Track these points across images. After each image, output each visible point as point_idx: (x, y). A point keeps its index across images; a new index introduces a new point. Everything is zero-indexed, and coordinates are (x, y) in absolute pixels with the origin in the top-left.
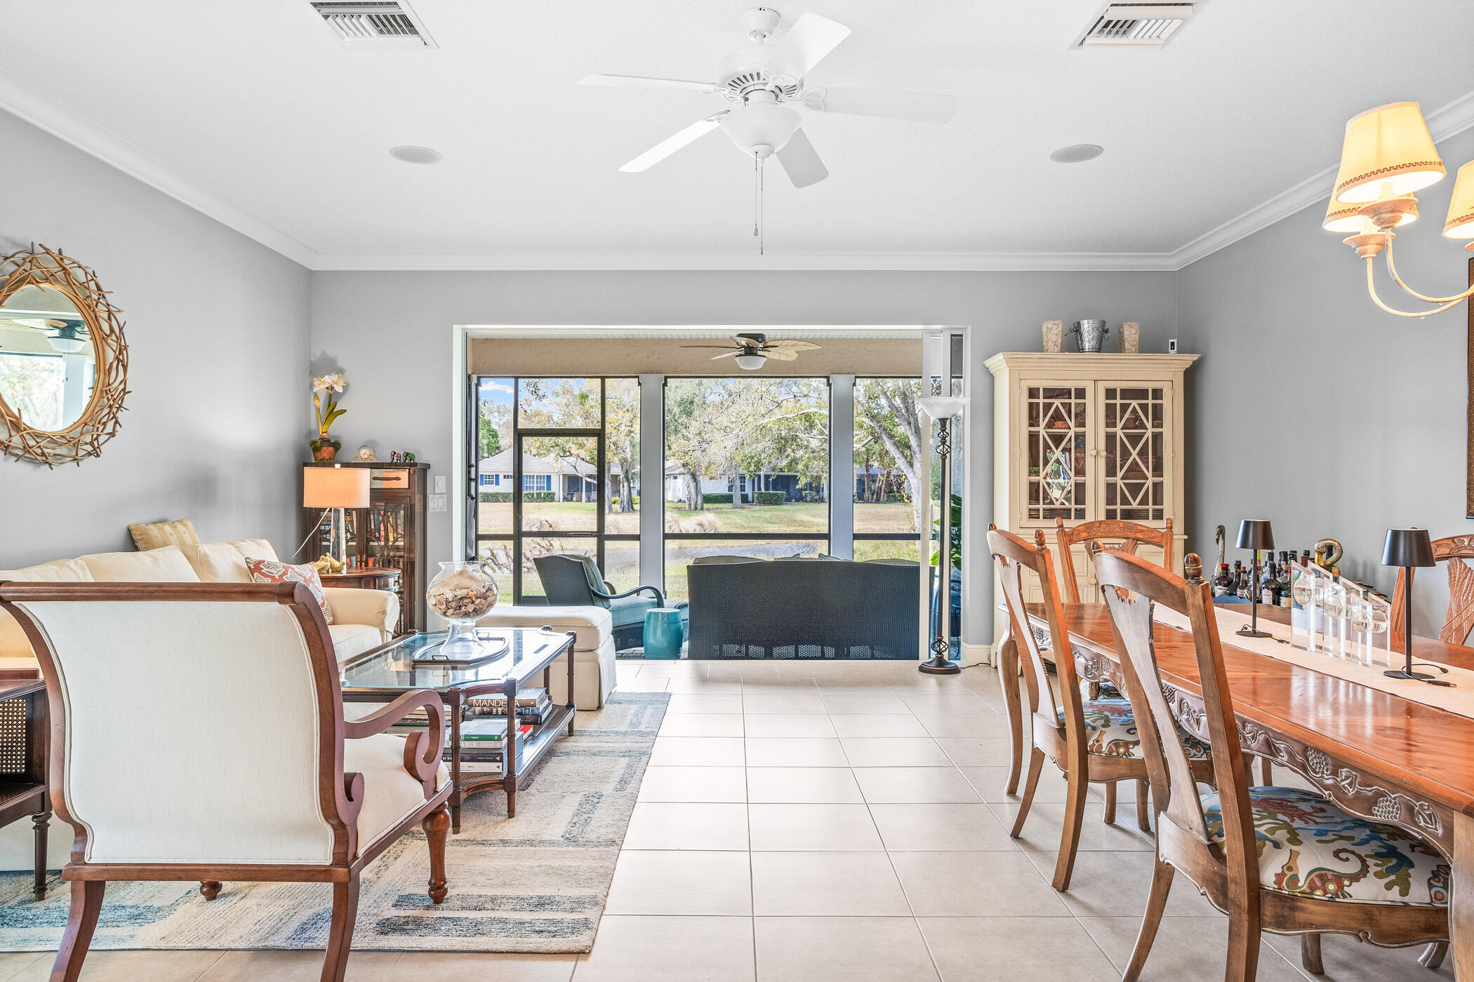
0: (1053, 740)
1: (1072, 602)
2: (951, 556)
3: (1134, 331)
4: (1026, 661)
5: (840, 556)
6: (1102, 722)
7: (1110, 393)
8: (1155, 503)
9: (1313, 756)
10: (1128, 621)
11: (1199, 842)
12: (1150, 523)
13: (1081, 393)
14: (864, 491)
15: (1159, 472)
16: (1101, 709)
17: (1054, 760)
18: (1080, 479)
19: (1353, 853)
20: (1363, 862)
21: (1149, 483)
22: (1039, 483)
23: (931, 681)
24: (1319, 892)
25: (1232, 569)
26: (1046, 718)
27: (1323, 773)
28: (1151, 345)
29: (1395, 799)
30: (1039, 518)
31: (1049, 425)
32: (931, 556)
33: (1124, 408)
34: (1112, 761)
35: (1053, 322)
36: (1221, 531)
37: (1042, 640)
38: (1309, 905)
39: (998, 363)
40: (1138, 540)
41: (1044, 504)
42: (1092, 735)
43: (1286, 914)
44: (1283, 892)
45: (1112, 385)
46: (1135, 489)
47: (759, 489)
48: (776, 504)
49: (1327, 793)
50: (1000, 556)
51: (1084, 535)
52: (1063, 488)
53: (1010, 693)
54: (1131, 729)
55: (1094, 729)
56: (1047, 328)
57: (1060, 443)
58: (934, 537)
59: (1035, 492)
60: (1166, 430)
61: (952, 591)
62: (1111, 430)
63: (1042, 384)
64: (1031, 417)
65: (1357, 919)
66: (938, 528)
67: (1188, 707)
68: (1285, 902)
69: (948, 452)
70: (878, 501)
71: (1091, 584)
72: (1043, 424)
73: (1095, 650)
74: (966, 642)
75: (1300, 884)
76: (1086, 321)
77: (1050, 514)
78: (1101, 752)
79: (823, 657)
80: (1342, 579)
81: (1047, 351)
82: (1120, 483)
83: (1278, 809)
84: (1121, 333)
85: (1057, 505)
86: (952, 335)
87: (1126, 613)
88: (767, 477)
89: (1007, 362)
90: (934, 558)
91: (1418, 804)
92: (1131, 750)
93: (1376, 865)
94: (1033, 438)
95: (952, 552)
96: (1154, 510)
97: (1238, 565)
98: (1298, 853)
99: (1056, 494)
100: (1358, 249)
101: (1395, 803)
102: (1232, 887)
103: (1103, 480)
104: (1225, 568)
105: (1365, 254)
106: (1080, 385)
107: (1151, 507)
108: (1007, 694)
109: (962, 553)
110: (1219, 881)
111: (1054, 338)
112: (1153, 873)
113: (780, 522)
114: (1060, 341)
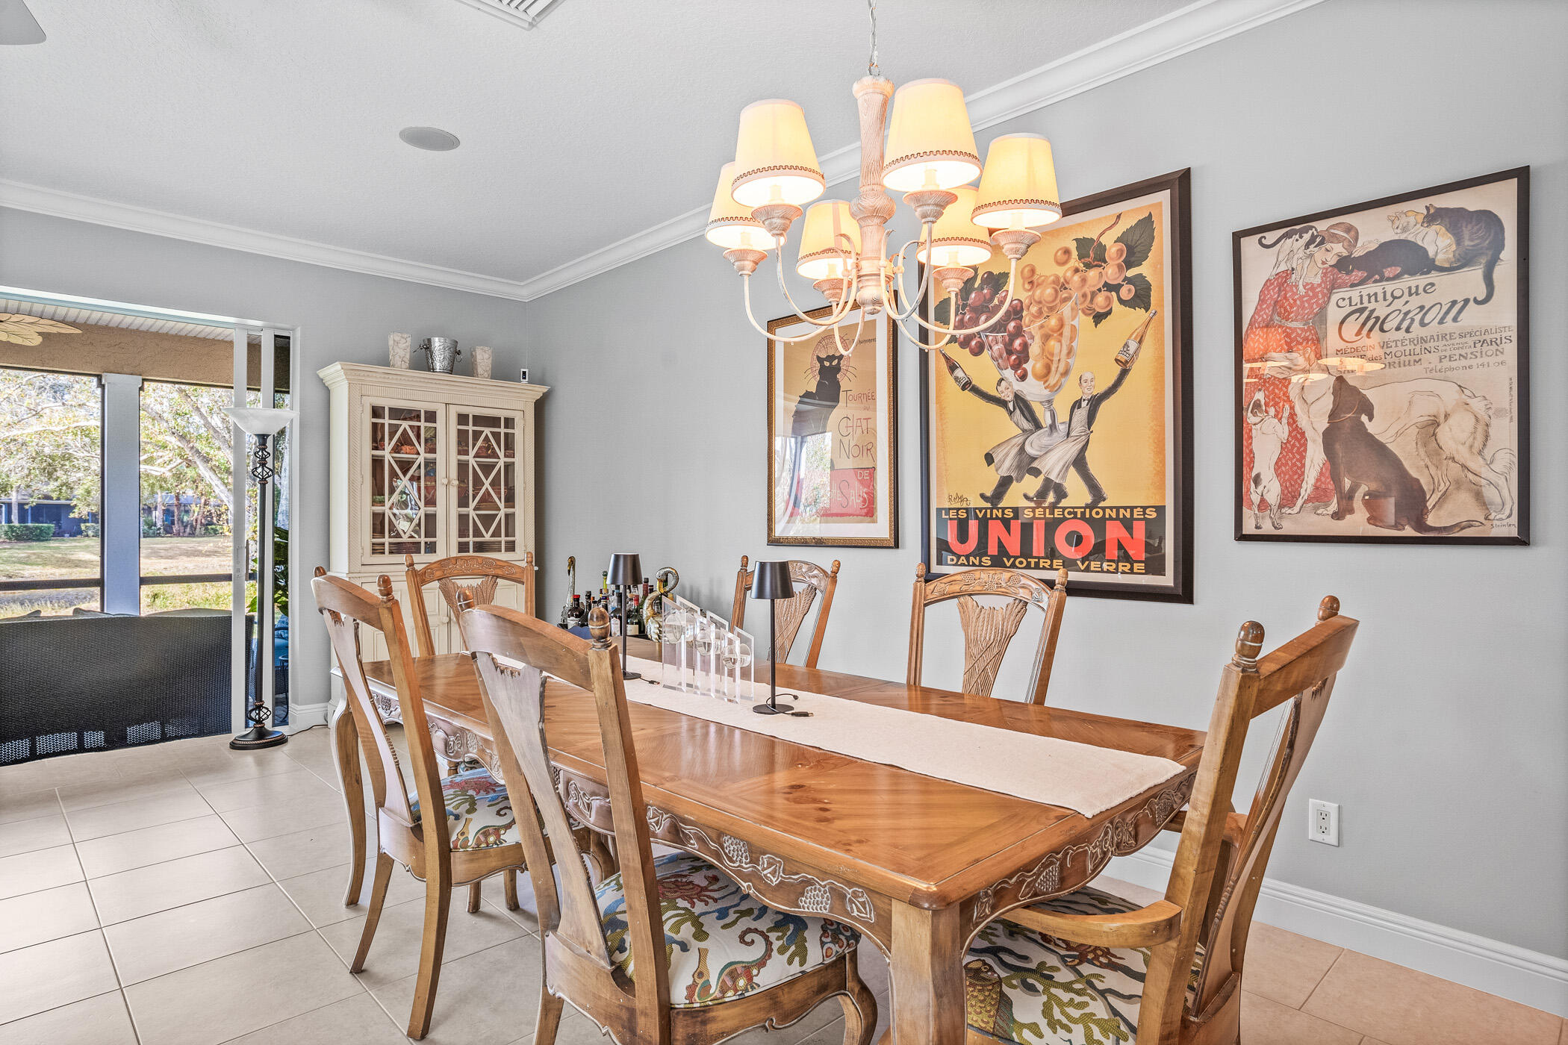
0: (406, 842)
1: (425, 654)
2: (275, 600)
3: (486, 356)
4: (369, 741)
5: (117, 609)
6: (466, 806)
7: (462, 419)
8: (507, 535)
9: (730, 842)
10: (510, 699)
11: (600, 970)
12: (503, 556)
13: (431, 416)
14: (173, 523)
15: (511, 503)
16: (463, 787)
17: (407, 868)
18: (430, 510)
19: (756, 931)
20: (766, 939)
21: (501, 514)
22: (384, 514)
23: (248, 758)
24: (730, 993)
25: (583, 600)
26: (396, 814)
27: (741, 861)
28: (503, 372)
29: (825, 886)
30: (384, 553)
31: (396, 449)
32: (248, 602)
33: (477, 435)
34: (481, 855)
35: (399, 334)
36: (572, 562)
37: (389, 711)
38: (720, 1013)
39: (335, 374)
40: (497, 577)
41: (390, 537)
42: (454, 827)
43: (697, 1031)
44: (695, 1005)
45: (464, 410)
46: (487, 520)
47: (9, 521)
48: (39, 540)
49: (745, 885)
50: (329, 610)
51: (438, 574)
52: (411, 520)
53: (348, 779)
54: (501, 809)
55: (457, 817)
56: (394, 341)
57: (408, 470)
58: (251, 576)
59: (379, 524)
60: (518, 460)
61: (277, 640)
62: (463, 458)
63: (387, 403)
64: (374, 440)
65: (764, 1009)
66: (257, 566)
67: (576, 789)
68: (697, 1017)
69: (269, 476)
70: (192, 534)
71: (443, 623)
72: (388, 447)
73: (457, 723)
74: (296, 702)
75: (711, 992)
76: (437, 339)
77: (398, 548)
78: (467, 847)
79: (81, 749)
80: (709, 614)
81: (393, 366)
82: (472, 514)
83: (675, 892)
84: (473, 356)
85: (405, 539)
86: (276, 336)
87: (506, 689)
88: (21, 506)
89: (346, 374)
90: (252, 604)
91: (850, 891)
92: (502, 837)
93: (778, 939)
94: (377, 463)
95: (276, 596)
96: (506, 542)
97: (589, 595)
98: (706, 951)
99: (403, 526)
100: (736, 264)
101: (825, 892)
102: (641, 1021)
103: (455, 511)
104: (577, 598)
105: (743, 270)
106: (431, 407)
107: (503, 539)
108: (344, 781)
109: (289, 596)
110: (625, 1015)
111: (401, 353)
112: (540, 1008)
113: (45, 563)
114: (408, 356)
